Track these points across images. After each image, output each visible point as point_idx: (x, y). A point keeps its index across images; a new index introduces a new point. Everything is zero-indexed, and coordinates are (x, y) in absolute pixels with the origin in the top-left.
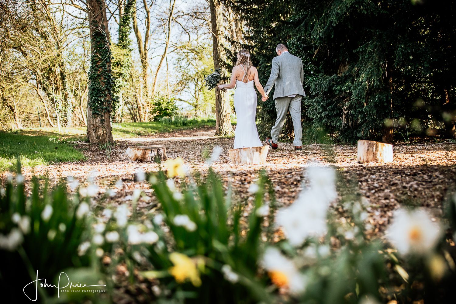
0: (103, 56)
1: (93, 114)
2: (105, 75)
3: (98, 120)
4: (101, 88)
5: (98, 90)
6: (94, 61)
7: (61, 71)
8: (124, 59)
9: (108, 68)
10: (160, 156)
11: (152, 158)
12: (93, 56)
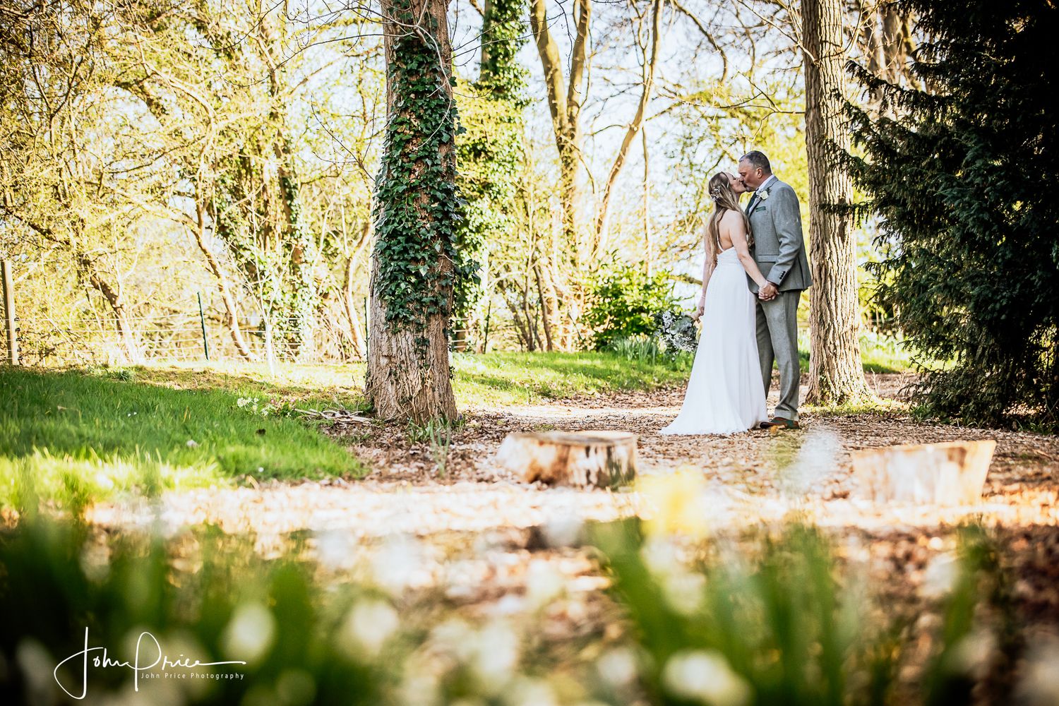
0: (426, 121)
1: (389, 319)
2: (432, 188)
3: (406, 340)
4: (418, 232)
5: (409, 239)
6: (397, 138)
7: (281, 171)
8: (499, 136)
9: (445, 165)
10: (618, 468)
11: (588, 474)
12: (394, 123)
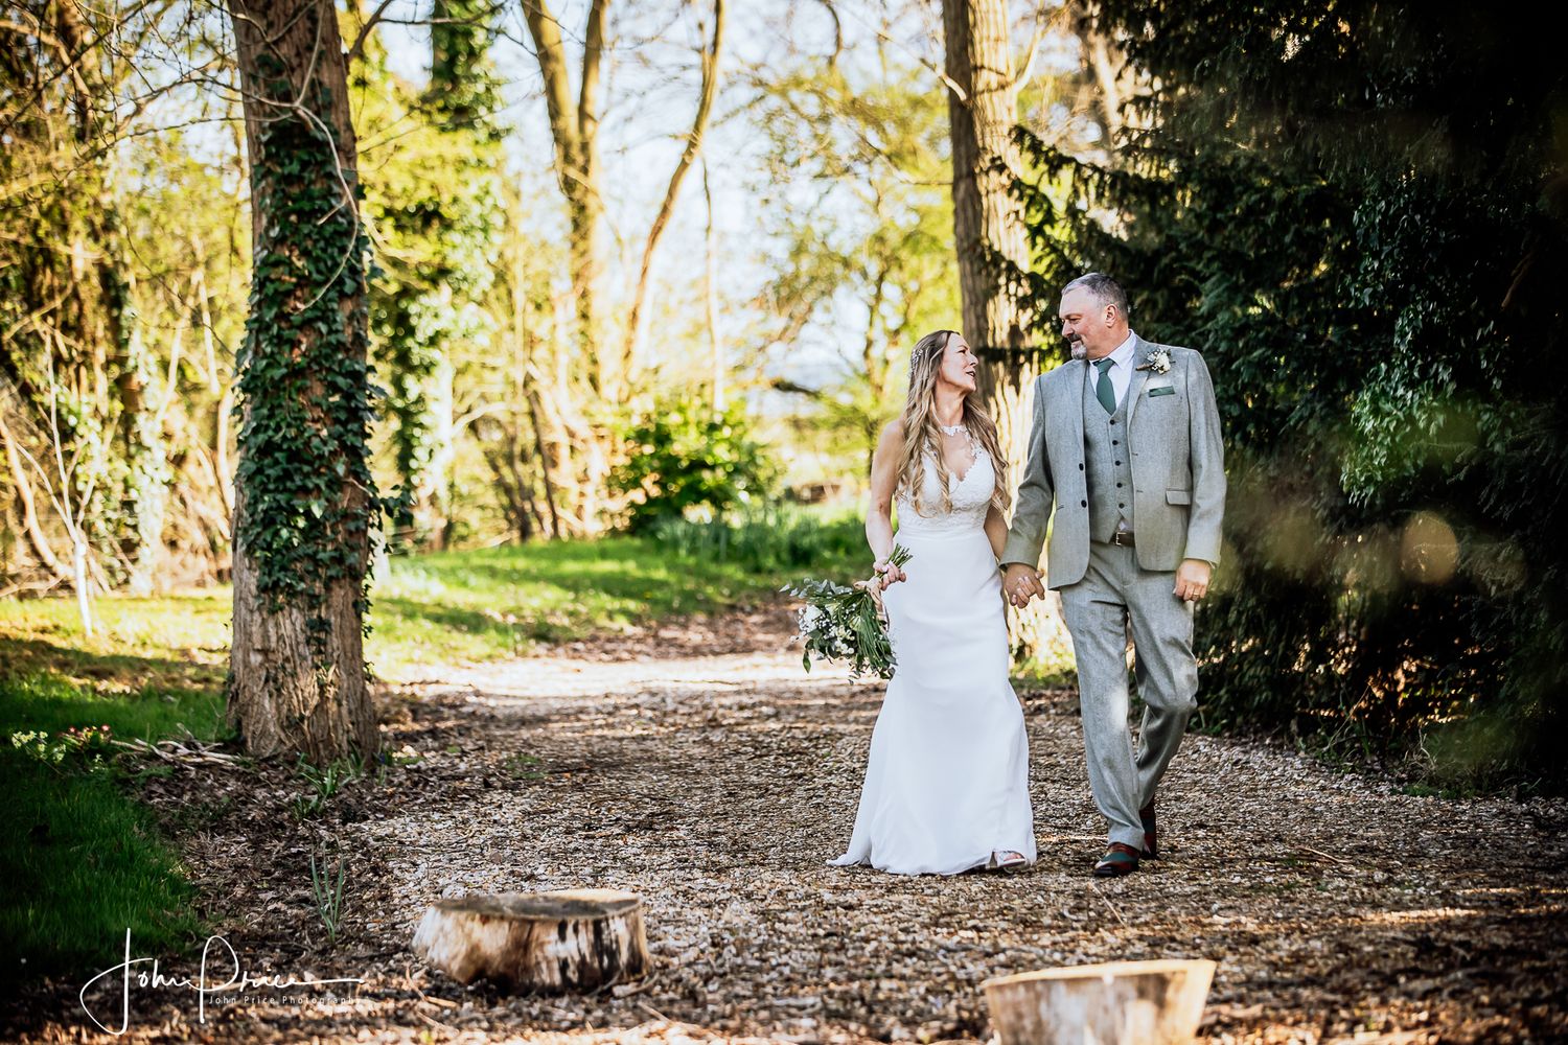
0: (317, 260)
1: (263, 589)
2: (329, 370)
3: (291, 623)
4: (307, 443)
5: (294, 456)
6: (270, 289)
9: (349, 331)
10: (613, 954)
11: (564, 966)
12: (265, 263)
